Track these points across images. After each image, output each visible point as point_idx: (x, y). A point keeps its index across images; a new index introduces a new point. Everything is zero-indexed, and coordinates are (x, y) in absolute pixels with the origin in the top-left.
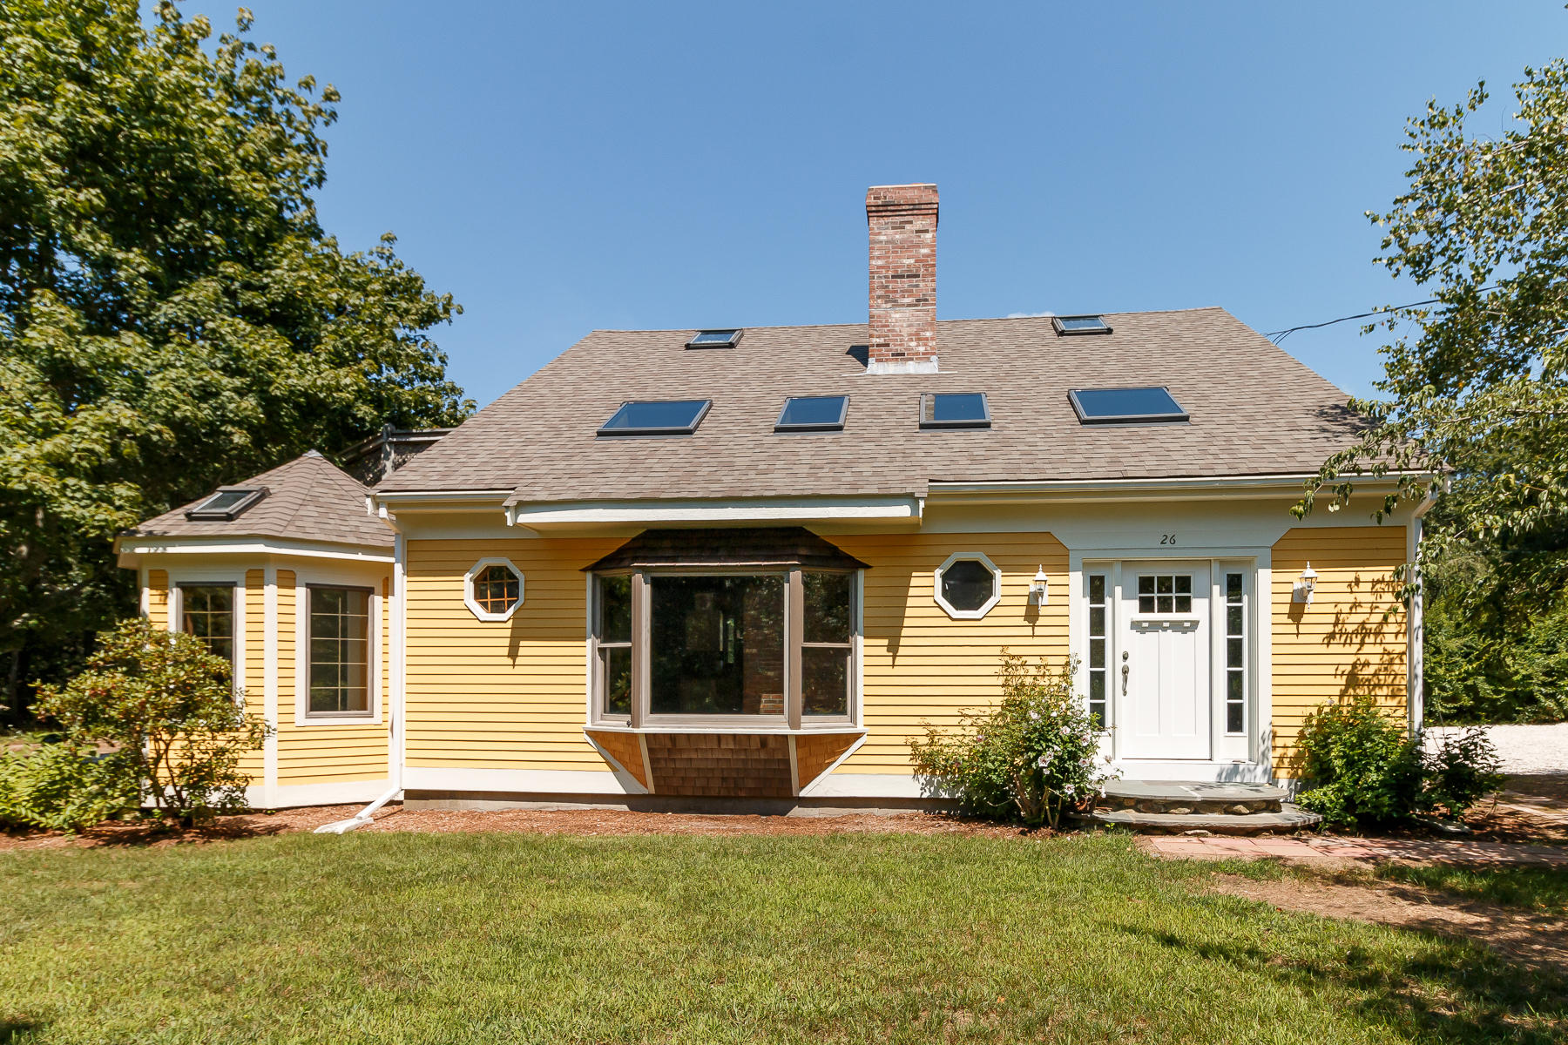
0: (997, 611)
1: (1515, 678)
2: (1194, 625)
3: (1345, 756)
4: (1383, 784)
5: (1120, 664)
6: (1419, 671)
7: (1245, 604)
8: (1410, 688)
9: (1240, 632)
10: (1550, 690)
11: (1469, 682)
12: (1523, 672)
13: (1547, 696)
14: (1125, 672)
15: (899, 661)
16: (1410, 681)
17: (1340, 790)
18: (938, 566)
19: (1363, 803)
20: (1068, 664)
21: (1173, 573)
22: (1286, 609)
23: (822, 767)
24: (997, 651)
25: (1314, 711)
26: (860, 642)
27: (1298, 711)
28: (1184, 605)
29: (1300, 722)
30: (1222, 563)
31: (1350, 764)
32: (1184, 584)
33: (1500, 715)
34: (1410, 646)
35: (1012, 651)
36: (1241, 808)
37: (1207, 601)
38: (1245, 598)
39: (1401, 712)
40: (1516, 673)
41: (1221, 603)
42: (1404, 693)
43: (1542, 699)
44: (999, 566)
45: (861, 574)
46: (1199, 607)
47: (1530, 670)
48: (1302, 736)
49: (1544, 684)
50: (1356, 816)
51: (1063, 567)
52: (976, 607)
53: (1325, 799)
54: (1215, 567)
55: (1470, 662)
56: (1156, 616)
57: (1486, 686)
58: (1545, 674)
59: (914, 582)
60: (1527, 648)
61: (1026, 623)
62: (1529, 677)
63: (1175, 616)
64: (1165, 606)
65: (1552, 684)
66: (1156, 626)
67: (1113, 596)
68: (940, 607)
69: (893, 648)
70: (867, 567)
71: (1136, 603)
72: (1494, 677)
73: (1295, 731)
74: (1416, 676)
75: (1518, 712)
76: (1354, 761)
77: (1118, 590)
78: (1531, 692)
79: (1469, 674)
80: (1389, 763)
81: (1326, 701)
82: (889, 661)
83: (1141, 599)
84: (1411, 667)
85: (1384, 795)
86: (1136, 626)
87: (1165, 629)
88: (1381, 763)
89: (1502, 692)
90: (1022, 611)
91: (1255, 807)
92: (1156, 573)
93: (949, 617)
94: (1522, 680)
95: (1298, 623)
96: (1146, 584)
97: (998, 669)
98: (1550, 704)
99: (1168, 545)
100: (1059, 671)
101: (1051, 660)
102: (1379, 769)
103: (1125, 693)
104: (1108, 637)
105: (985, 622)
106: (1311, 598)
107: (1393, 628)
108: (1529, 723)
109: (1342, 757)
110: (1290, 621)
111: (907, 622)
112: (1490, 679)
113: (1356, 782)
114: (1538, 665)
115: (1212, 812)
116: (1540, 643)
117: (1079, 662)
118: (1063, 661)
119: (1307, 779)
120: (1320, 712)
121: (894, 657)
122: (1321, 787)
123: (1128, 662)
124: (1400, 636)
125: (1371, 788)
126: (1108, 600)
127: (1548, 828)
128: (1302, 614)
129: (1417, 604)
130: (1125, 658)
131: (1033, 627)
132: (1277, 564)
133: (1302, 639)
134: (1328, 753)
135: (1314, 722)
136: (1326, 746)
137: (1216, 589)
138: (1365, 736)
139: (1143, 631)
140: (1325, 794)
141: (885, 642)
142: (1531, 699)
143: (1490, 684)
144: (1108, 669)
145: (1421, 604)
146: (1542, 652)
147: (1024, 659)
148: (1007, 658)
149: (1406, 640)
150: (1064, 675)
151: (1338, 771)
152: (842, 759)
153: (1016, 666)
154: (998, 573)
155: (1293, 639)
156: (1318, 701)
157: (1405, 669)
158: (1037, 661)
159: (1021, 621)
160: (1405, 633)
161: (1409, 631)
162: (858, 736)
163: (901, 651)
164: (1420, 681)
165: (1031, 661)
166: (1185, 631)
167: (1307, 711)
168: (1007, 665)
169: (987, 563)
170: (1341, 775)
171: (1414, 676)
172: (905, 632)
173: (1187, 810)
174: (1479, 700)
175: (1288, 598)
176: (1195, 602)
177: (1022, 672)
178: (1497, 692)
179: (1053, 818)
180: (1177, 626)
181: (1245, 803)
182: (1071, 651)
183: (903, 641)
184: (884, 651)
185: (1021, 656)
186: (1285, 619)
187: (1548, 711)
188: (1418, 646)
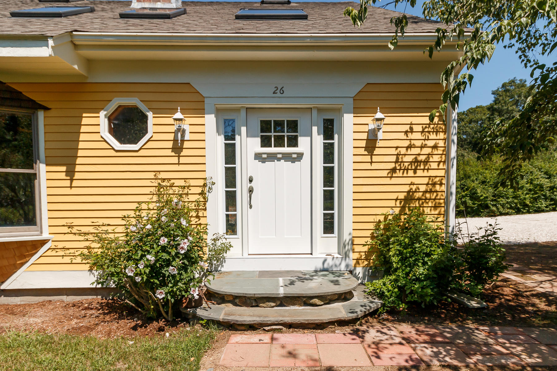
0: (150, 145)
1: (481, 198)
2: (300, 156)
3: (401, 253)
4: (427, 277)
5: (246, 185)
6: (454, 190)
7: (336, 141)
8: (447, 203)
9: (333, 162)
10: (494, 203)
11: (463, 200)
12: (485, 195)
13: (493, 205)
14: (251, 191)
15: (75, 183)
16: (447, 197)
17: (396, 281)
18: (102, 109)
19: (412, 292)
20: (205, 185)
21: (285, 117)
22: (363, 144)
23: (17, 267)
24: (151, 175)
25: (382, 218)
26: (42, 169)
27: (371, 219)
28: (293, 142)
29: (372, 226)
30: (320, 110)
31: (403, 260)
32: (293, 126)
33: (475, 213)
34: (447, 172)
35: (163, 175)
36: (316, 301)
37: (309, 138)
38: (336, 136)
39: (441, 219)
40: (482, 196)
41: (319, 140)
42: (443, 205)
43: (491, 207)
44: (150, 109)
45: (41, 115)
46: (303, 142)
47: (487, 195)
48: (373, 237)
49: (492, 200)
50: (406, 303)
51: (200, 111)
52: (135, 142)
53: (384, 289)
54: (315, 113)
55: (464, 191)
56: (273, 150)
57: (470, 202)
58: (493, 196)
59: (84, 121)
60: (486, 185)
61: (173, 154)
62: (487, 197)
63: (286, 150)
64: (279, 142)
65: (495, 200)
66: (272, 157)
67: (240, 134)
68: (105, 141)
69: (70, 173)
70: (46, 109)
71: (258, 140)
72: (473, 198)
73: (368, 233)
74: (451, 194)
75: (482, 212)
76: (406, 258)
77: (244, 129)
78: (487, 204)
79: (463, 197)
80: (432, 260)
81: (391, 212)
82: (68, 183)
83: (262, 136)
84: (448, 187)
85: (428, 287)
86: (258, 156)
87: (279, 159)
88: (426, 259)
89: (476, 204)
90: (170, 144)
91: (327, 299)
92: (272, 117)
93: (113, 149)
94: (484, 199)
95: (371, 154)
96: (265, 126)
97: (152, 189)
98: (494, 208)
99: (279, 95)
100: (199, 190)
101: (192, 183)
102: (424, 263)
103: (251, 207)
104: (238, 166)
105: (142, 153)
106: (380, 135)
107: (436, 158)
108: (486, 217)
109: (398, 255)
110: (366, 153)
111: (80, 153)
112: (472, 198)
113: (407, 274)
114: (490, 192)
115: (294, 304)
116: (491, 183)
117: (214, 184)
118: (201, 183)
119: (376, 268)
120: (385, 219)
121: (72, 180)
122: (382, 277)
123: (253, 184)
124: (442, 163)
125: (418, 280)
126: (238, 137)
127: (533, 295)
128: (374, 147)
129: (453, 141)
130: (251, 181)
131: (179, 157)
132: (357, 110)
133: (374, 166)
134: (389, 250)
135: (382, 227)
136: (388, 245)
137: (315, 129)
138: (415, 239)
139: (263, 161)
140: (384, 284)
141: (64, 168)
142: (487, 207)
143: (471, 201)
144: (238, 189)
145: (456, 141)
146: (492, 187)
147: (172, 181)
148: (160, 181)
149: (445, 167)
150: (202, 194)
151: (395, 265)
152: (33, 259)
153: (167, 186)
154: (150, 115)
155: (368, 166)
156: (384, 211)
157: (444, 188)
158: (182, 183)
159: (169, 152)
160: (444, 162)
161: (447, 161)
162: (43, 242)
163: (77, 176)
164: (454, 197)
165: (177, 183)
166: (293, 160)
167: (377, 218)
168: (160, 186)
169: (142, 107)
170: (396, 270)
171: (449, 194)
172: (79, 161)
173: (273, 304)
174: (467, 207)
175: (365, 136)
176: (301, 140)
177: (171, 192)
178: (474, 204)
179: (167, 313)
180: (287, 157)
181: (320, 297)
182: (207, 175)
183: (78, 168)
184: (63, 175)
185: (170, 179)
186: (362, 151)
187: (493, 212)
188: (453, 172)
